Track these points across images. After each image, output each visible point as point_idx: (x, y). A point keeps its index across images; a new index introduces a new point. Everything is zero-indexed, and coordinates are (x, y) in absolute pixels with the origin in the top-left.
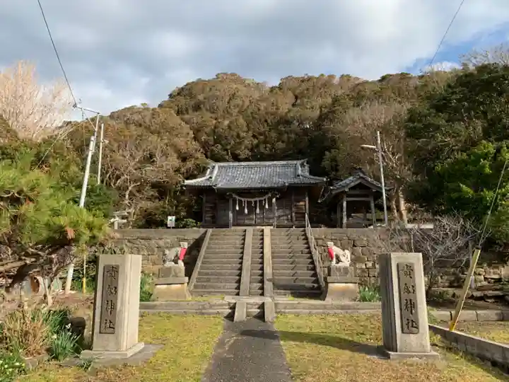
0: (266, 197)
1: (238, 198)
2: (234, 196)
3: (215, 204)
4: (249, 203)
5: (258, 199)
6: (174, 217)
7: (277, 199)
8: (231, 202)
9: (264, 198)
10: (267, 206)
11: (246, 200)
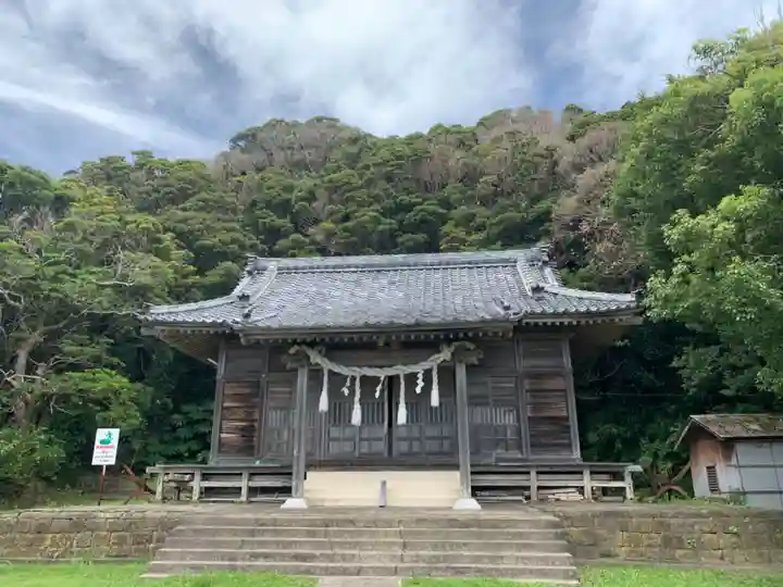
0: (434, 361)
1: (327, 365)
2: (316, 358)
3: (257, 385)
4: (368, 383)
5: (401, 370)
6: (116, 433)
7: (470, 368)
8: (303, 379)
9: (426, 365)
10: (435, 400)
11: (358, 372)
